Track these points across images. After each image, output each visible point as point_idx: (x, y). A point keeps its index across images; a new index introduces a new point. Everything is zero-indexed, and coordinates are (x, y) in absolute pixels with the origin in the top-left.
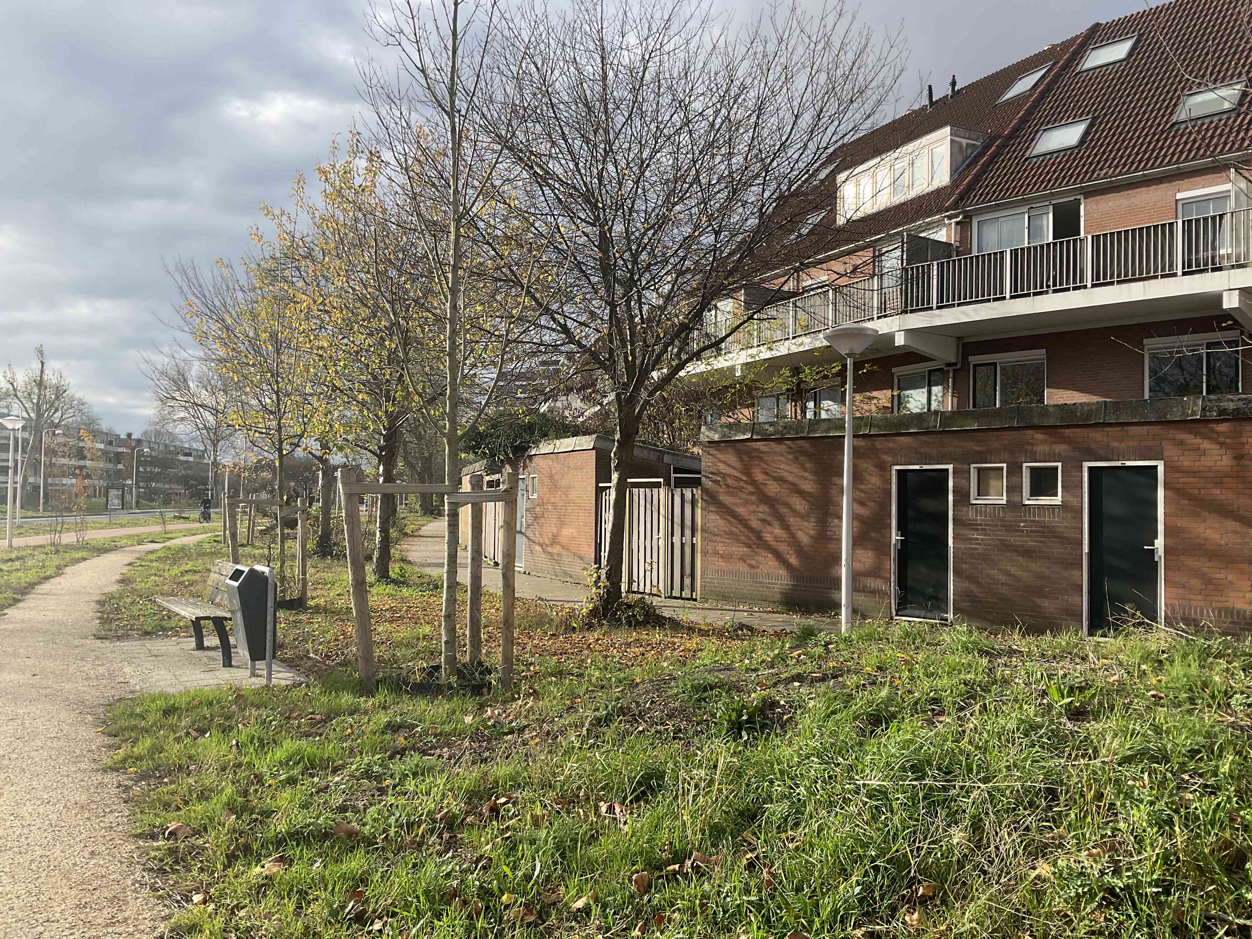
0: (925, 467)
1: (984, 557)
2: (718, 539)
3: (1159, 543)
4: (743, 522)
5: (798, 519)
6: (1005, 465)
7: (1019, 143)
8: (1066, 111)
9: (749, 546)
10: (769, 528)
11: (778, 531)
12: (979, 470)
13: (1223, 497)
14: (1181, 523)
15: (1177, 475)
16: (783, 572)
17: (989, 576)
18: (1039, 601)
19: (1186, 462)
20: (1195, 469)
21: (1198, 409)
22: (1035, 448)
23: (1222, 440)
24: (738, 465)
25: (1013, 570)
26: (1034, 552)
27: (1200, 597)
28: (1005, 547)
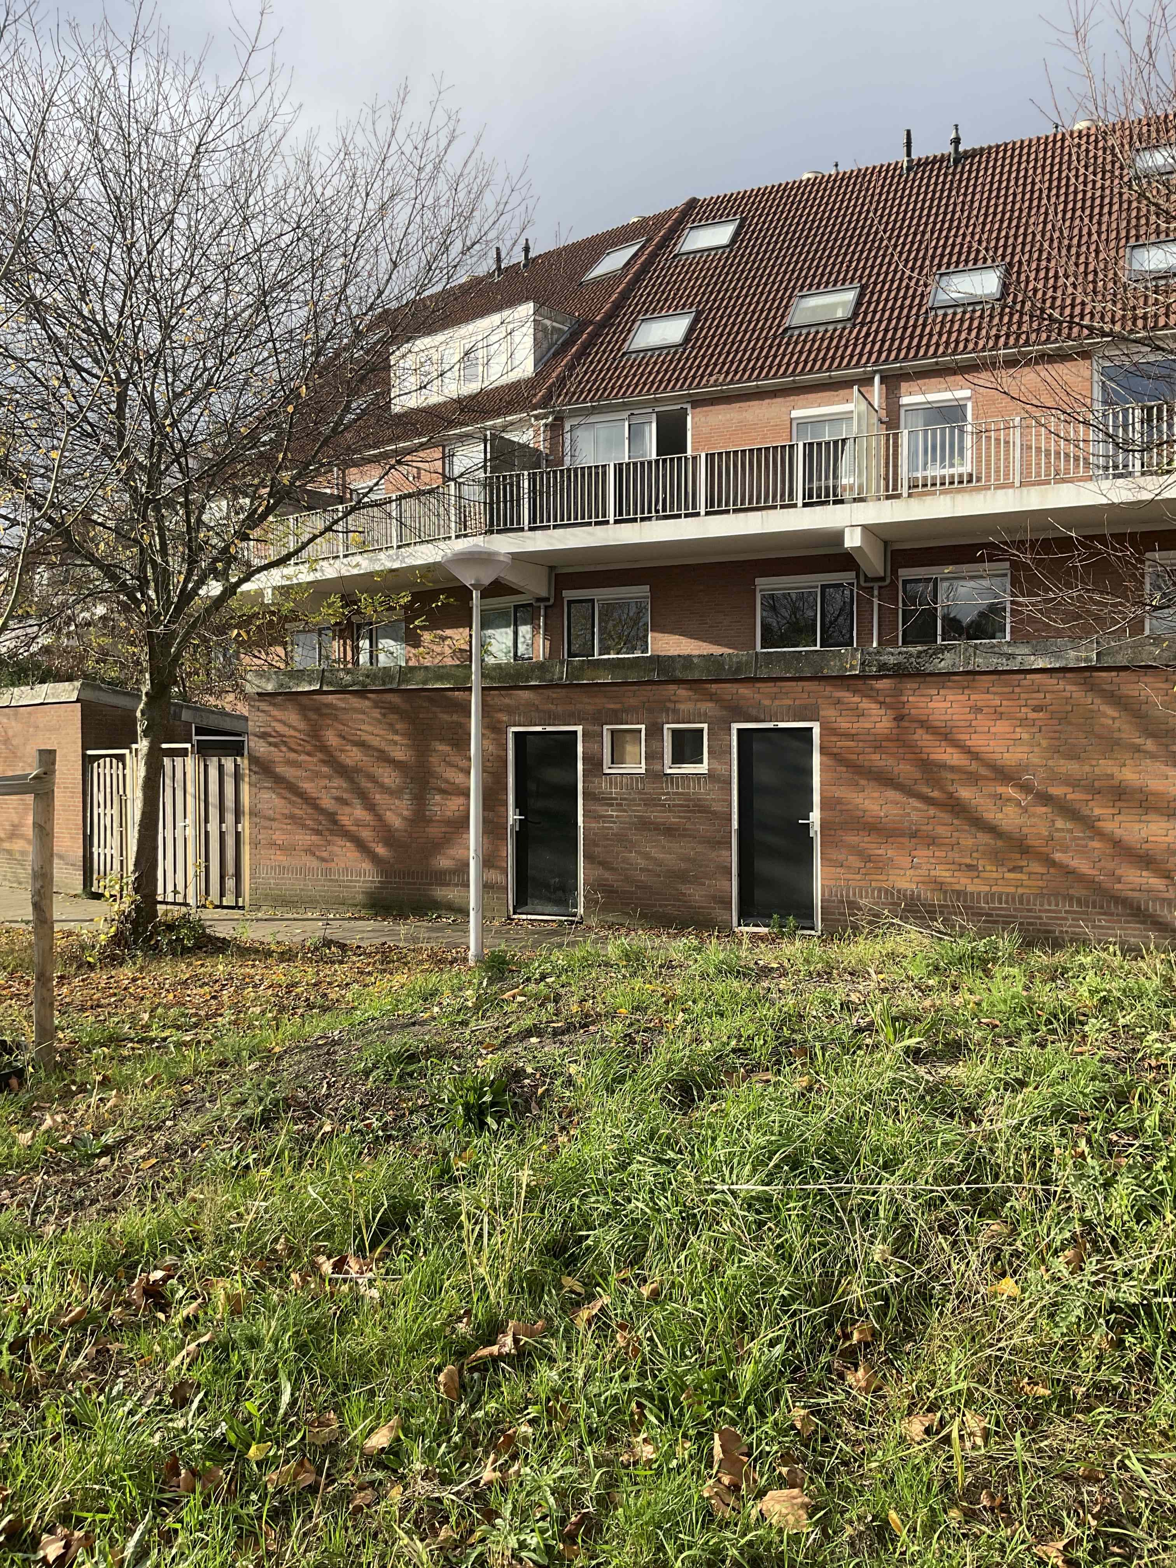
0: (549, 729)
1: (621, 838)
2: (275, 825)
3: (815, 816)
4: (311, 802)
5: (386, 796)
6: (643, 727)
7: (614, 333)
8: (666, 300)
9: (318, 832)
10: (347, 810)
11: (359, 812)
12: (613, 732)
13: (882, 763)
14: (840, 792)
15: (834, 739)
16: (367, 866)
17: (625, 860)
18: (683, 888)
19: (844, 724)
20: (853, 731)
21: (857, 662)
22: (679, 706)
23: (881, 699)
24: (302, 725)
25: (655, 853)
26: (676, 830)
27: (858, 877)
28: (644, 825)
